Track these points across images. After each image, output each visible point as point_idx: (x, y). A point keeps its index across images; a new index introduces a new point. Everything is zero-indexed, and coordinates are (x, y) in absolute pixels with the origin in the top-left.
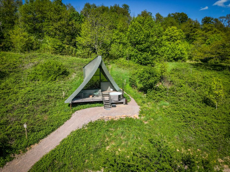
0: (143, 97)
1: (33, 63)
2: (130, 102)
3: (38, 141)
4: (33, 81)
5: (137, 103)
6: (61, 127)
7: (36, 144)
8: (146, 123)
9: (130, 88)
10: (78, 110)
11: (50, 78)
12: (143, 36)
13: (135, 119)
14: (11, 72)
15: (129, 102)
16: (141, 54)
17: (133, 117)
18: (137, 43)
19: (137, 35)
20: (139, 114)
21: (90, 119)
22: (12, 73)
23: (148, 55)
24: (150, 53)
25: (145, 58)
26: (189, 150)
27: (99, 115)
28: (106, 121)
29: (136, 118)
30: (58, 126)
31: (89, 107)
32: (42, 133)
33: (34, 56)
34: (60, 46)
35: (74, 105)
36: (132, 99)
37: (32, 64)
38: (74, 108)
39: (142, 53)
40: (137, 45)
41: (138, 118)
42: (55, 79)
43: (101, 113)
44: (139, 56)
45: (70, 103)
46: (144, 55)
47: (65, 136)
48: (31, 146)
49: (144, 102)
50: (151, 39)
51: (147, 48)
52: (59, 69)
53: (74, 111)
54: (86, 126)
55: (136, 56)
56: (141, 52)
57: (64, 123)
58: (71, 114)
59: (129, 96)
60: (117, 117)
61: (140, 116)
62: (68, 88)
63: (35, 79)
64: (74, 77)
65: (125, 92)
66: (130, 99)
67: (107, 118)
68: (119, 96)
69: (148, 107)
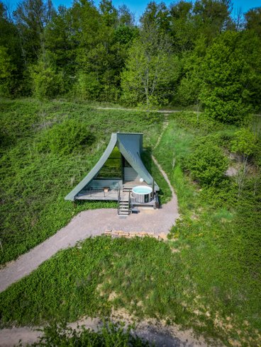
0: (195, 194)
1: (51, 120)
2: (169, 203)
3: (16, 257)
4: (42, 154)
5: (178, 207)
6: (51, 238)
7: (13, 261)
8: (174, 251)
9: (180, 173)
10: (84, 210)
11: (64, 150)
12: (228, 72)
13: (160, 240)
14: (19, 136)
15: (166, 203)
16: (222, 105)
17: (157, 237)
18: (218, 84)
19: (218, 69)
20: (169, 232)
21: (91, 232)
22: (19, 139)
23: (237, 106)
24: (240, 102)
25: (229, 111)
26: (228, 318)
27: (105, 227)
28: (113, 237)
29: (163, 239)
30: (48, 235)
33: (56, 108)
35: (78, 202)
36: (175, 197)
37: (49, 122)
38: (78, 207)
39: (225, 103)
40: (216, 88)
41: (165, 239)
42: (71, 151)
43: (109, 224)
44: (219, 107)
45: (73, 200)
46: (228, 106)
47: (49, 257)
48: (7, 263)
49: (191, 207)
50: (243, 78)
51: (235, 92)
52: (78, 136)
53: (77, 213)
54: (81, 243)
55: (213, 107)
56: (222, 101)
57: (56, 233)
58: (72, 217)
59: (172, 190)
60: (132, 234)
61: (169, 237)
62: (84, 168)
63: (45, 150)
64: (98, 147)
65: (168, 182)
66: (171, 196)
67: (116, 233)
68: (146, 196)
69: (193, 217)
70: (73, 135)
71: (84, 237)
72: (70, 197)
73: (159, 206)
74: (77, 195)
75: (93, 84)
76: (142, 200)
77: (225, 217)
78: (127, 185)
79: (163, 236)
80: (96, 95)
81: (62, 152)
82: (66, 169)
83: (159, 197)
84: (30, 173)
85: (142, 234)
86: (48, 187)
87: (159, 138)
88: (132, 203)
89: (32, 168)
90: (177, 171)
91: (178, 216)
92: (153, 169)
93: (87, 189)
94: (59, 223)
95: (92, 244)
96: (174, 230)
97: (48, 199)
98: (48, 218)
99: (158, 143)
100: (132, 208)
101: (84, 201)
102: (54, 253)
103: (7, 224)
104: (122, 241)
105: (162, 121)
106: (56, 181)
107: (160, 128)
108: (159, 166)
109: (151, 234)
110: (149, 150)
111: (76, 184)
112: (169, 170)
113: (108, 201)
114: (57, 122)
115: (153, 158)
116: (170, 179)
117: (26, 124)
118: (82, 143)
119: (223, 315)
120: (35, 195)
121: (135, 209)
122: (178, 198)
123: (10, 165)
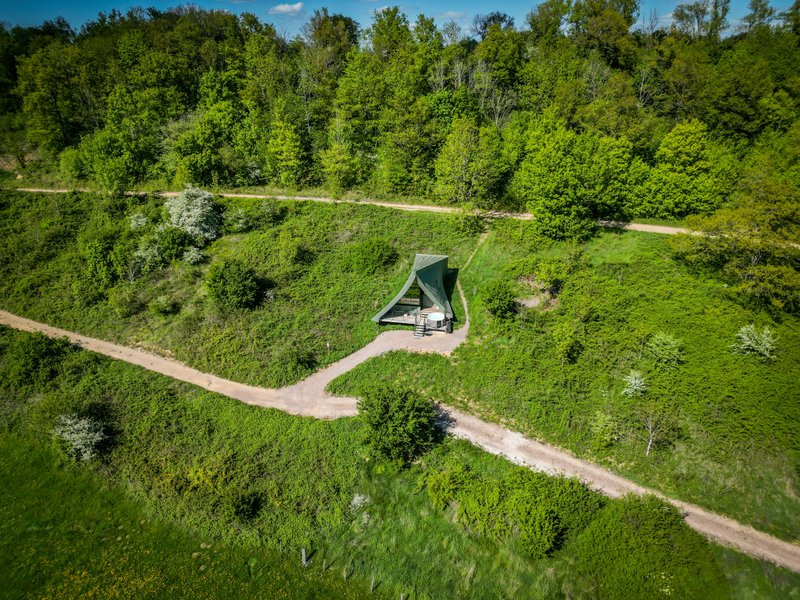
0: (486, 322)
1: (351, 230)
2: (460, 330)
3: (338, 360)
4: (346, 273)
5: (467, 333)
6: (362, 349)
8: (453, 364)
10: (387, 330)
11: (367, 270)
13: (444, 356)
14: (320, 251)
15: (458, 329)
16: (550, 219)
17: (442, 354)
20: (453, 351)
21: (392, 347)
22: (320, 255)
23: (568, 221)
25: (559, 227)
26: (478, 403)
27: (403, 344)
28: (409, 352)
29: (446, 356)
30: (360, 347)
31: (399, 329)
32: (342, 353)
34: (402, 179)
35: (382, 324)
36: (467, 325)
38: (382, 328)
39: (553, 217)
42: (374, 272)
43: (406, 342)
45: (378, 321)
46: (558, 221)
47: (362, 361)
49: (478, 333)
52: (381, 256)
53: (380, 332)
54: (385, 354)
56: (550, 215)
57: (365, 346)
58: (377, 335)
59: (467, 318)
60: (423, 351)
61: (452, 354)
62: (386, 291)
63: (348, 269)
64: (401, 269)
65: (466, 309)
66: (464, 323)
67: (411, 349)
68: (439, 322)
69: (477, 342)
70: (376, 255)
71: (387, 350)
72: (376, 319)
73: (451, 331)
74: (381, 318)
75: (399, 175)
76: (435, 325)
77: (504, 343)
78: (425, 311)
79: (448, 354)
80: (403, 187)
81: (365, 273)
82: (370, 291)
83: (452, 323)
84: (338, 294)
85: (431, 351)
86: (355, 309)
87: (471, 257)
88: (427, 328)
89: (338, 288)
90: (478, 300)
91: (464, 340)
92: (453, 296)
93: (389, 314)
94: (367, 339)
95: (392, 355)
96: (457, 350)
97: (356, 319)
98: (359, 335)
99: (467, 264)
100: (426, 331)
101: (387, 323)
102: (365, 359)
103: (330, 337)
104: (415, 355)
105: (480, 232)
106: (362, 303)
107: (475, 242)
108: (462, 292)
109: (437, 351)
110: (455, 271)
111: (379, 307)
112: (470, 297)
113: (408, 325)
114: (357, 233)
115: (458, 282)
116: (468, 307)
117: (325, 235)
118: (384, 264)
119: (475, 401)
120: (345, 315)
121: (429, 332)
122: (471, 325)
123: (318, 285)
